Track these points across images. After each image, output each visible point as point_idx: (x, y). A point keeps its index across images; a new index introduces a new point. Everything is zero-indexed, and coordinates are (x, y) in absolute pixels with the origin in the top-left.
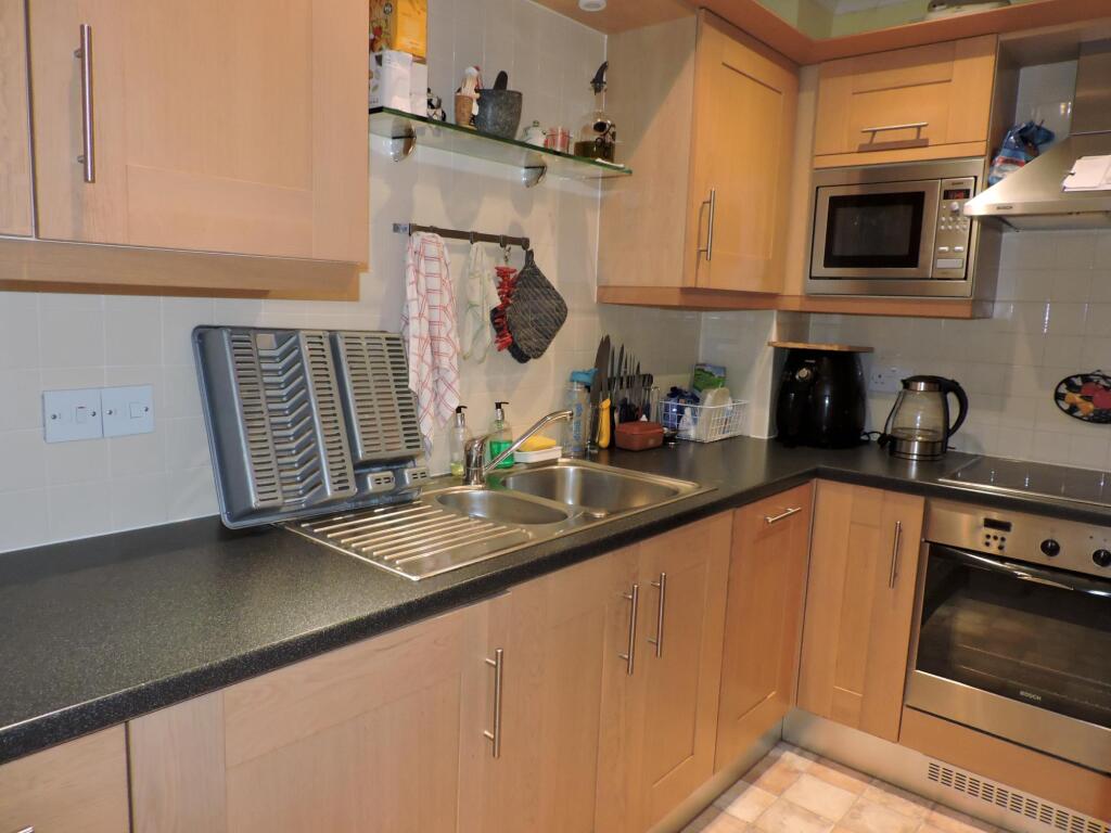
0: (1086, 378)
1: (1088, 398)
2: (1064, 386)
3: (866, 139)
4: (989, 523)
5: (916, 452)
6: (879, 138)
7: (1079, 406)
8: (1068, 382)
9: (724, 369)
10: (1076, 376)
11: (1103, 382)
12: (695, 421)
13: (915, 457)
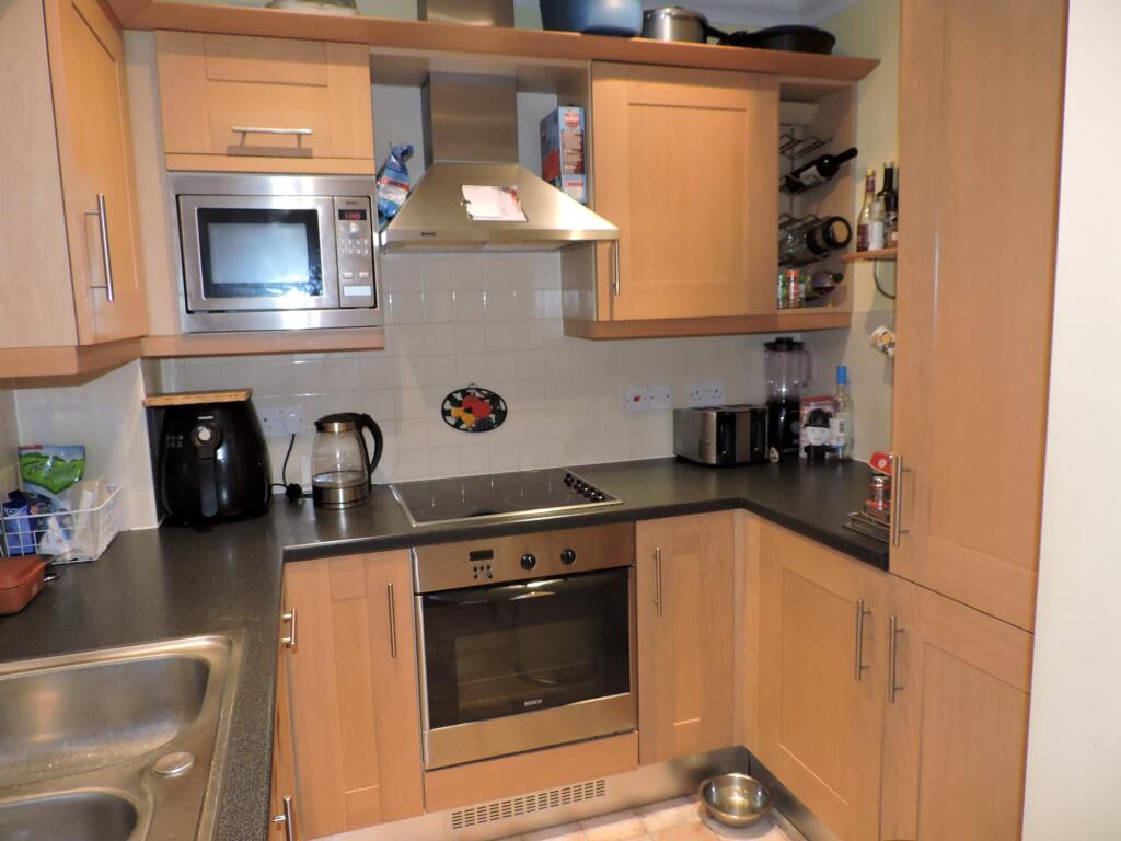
0: (464, 392)
1: (469, 411)
2: (448, 402)
3: (236, 141)
4: (475, 556)
5: (341, 500)
6: (250, 141)
7: (463, 419)
8: (450, 398)
9: (82, 448)
10: (457, 392)
11: (478, 395)
12: (68, 534)
13: (342, 506)
